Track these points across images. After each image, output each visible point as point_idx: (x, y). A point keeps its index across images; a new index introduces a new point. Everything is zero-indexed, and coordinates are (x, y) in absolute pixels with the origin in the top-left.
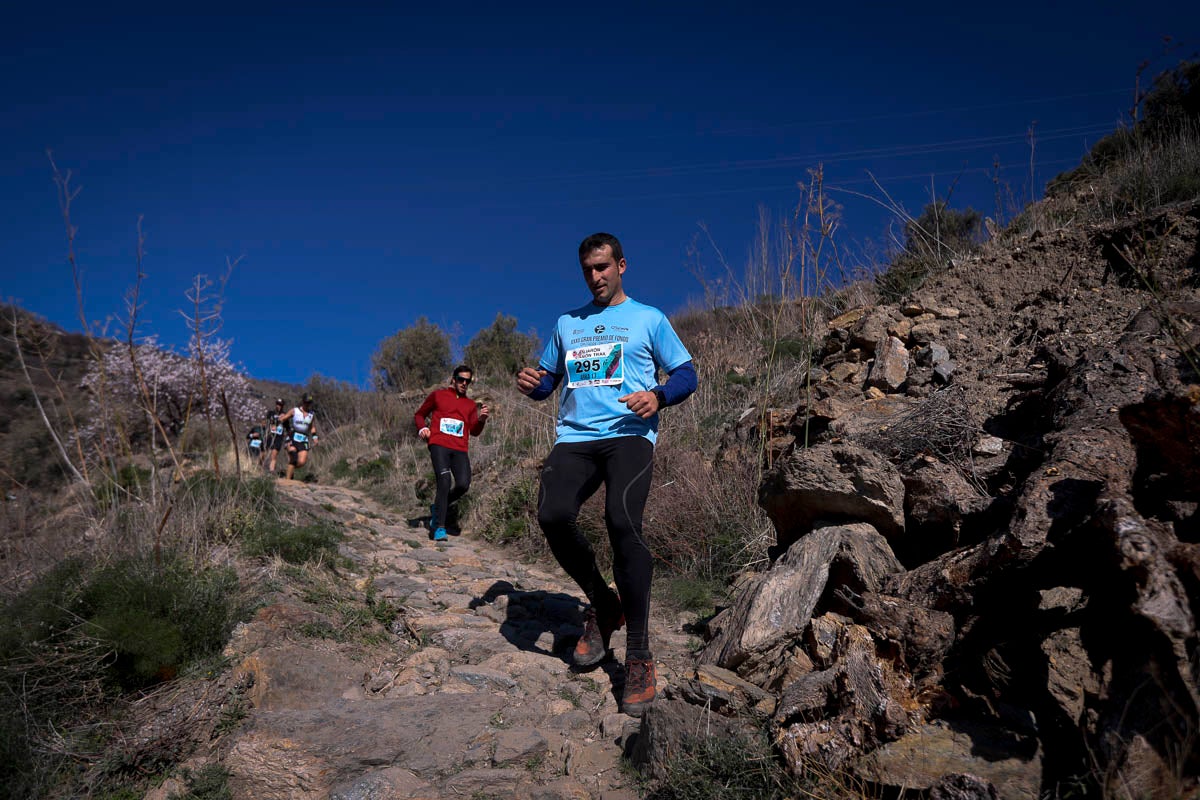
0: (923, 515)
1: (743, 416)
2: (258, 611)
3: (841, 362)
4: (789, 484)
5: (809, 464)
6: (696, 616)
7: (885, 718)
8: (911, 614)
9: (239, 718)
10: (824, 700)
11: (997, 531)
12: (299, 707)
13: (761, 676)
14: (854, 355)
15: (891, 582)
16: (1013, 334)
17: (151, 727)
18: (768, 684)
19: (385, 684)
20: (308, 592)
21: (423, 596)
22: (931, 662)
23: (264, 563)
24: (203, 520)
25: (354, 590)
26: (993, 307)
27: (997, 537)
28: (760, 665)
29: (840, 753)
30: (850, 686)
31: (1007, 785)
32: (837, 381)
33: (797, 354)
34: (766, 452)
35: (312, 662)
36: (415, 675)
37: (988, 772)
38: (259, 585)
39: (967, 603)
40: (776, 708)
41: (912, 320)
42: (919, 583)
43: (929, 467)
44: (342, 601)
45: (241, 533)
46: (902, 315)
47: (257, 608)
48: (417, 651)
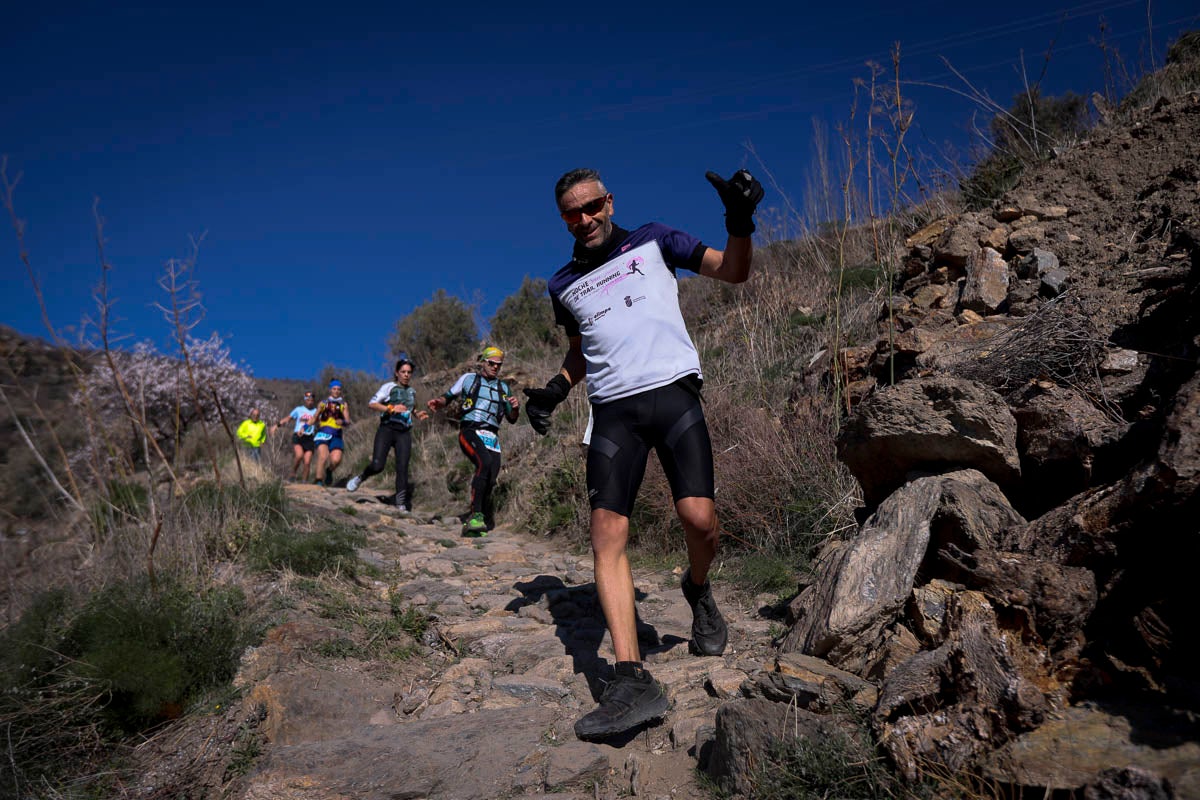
0: (1042, 453)
1: (812, 361)
2: (268, 632)
3: (925, 285)
4: (872, 430)
5: (895, 404)
6: (776, 597)
7: (1017, 703)
8: (1038, 571)
9: (253, 756)
10: (936, 685)
11: (1142, 462)
12: (322, 738)
13: (857, 662)
14: (941, 275)
15: (1009, 537)
16: (1139, 227)
17: (155, 773)
18: (866, 670)
19: (419, 704)
20: (324, 606)
21: (460, 601)
22: (1070, 631)
23: (275, 578)
24: (201, 535)
25: (380, 600)
26: (1110, 198)
27: (1142, 469)
28: (855, 649)
29: (962, 750)
30: (968, 667)
31: (1187, 779)
32: (922, 308)
33: (871, 284)
34: (844, 399)
35: (331, 685)
36: (452, 690)
37: (1158, 763)
38: (269, 603)
39: (1109, 553)
40: (879, 698)
41: (1008, 226)
42: (1045, 534)
43: (1045, 395)
44: (364, 613)
45: (247, 546)
46: (995, 221)
47: (266, 629)
48: (455, 663)
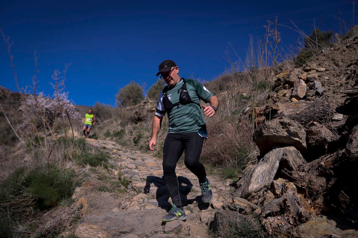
0: (313, 143)
1: (246, 110)
2: (83, 183)
3: (281, 89)
4: (264, 133)
5: (271, 126)
6: (232, 181)
7: (302, 215)
8: (310, 178)
9: (79, 219)
10: (279, 209)
12: (98, 215)
13: (256, 201)
14: (286, 87)
15: (302, 167)
16: (347, 76)
17: (50, 222)
18: (259, 203)
19: (126, 206)
20: (99, 176)
21: (138, 176)
22: (318, 195)
23: (84, 167)
24: (63, 153)
25: (114, 175)
26: (338, 66)
27: (342, 149)
28: (255, 197)
29: (285, 227)
30: (288, 204)
32: (280, 96)
33: (265, 88)
34: (255, 123)
35: (101, 200)
36: (136, 203)
37: (341, 234)
38: (82, 174)
39: (331, 174)
40: (262, 211)
41: (307, 73)
42: (312, 167)
43: (315, 126)
44: (111, 179)
45: (75, 157)
46: (303, 71)
47: (82, 182)
48: (137, 195)
